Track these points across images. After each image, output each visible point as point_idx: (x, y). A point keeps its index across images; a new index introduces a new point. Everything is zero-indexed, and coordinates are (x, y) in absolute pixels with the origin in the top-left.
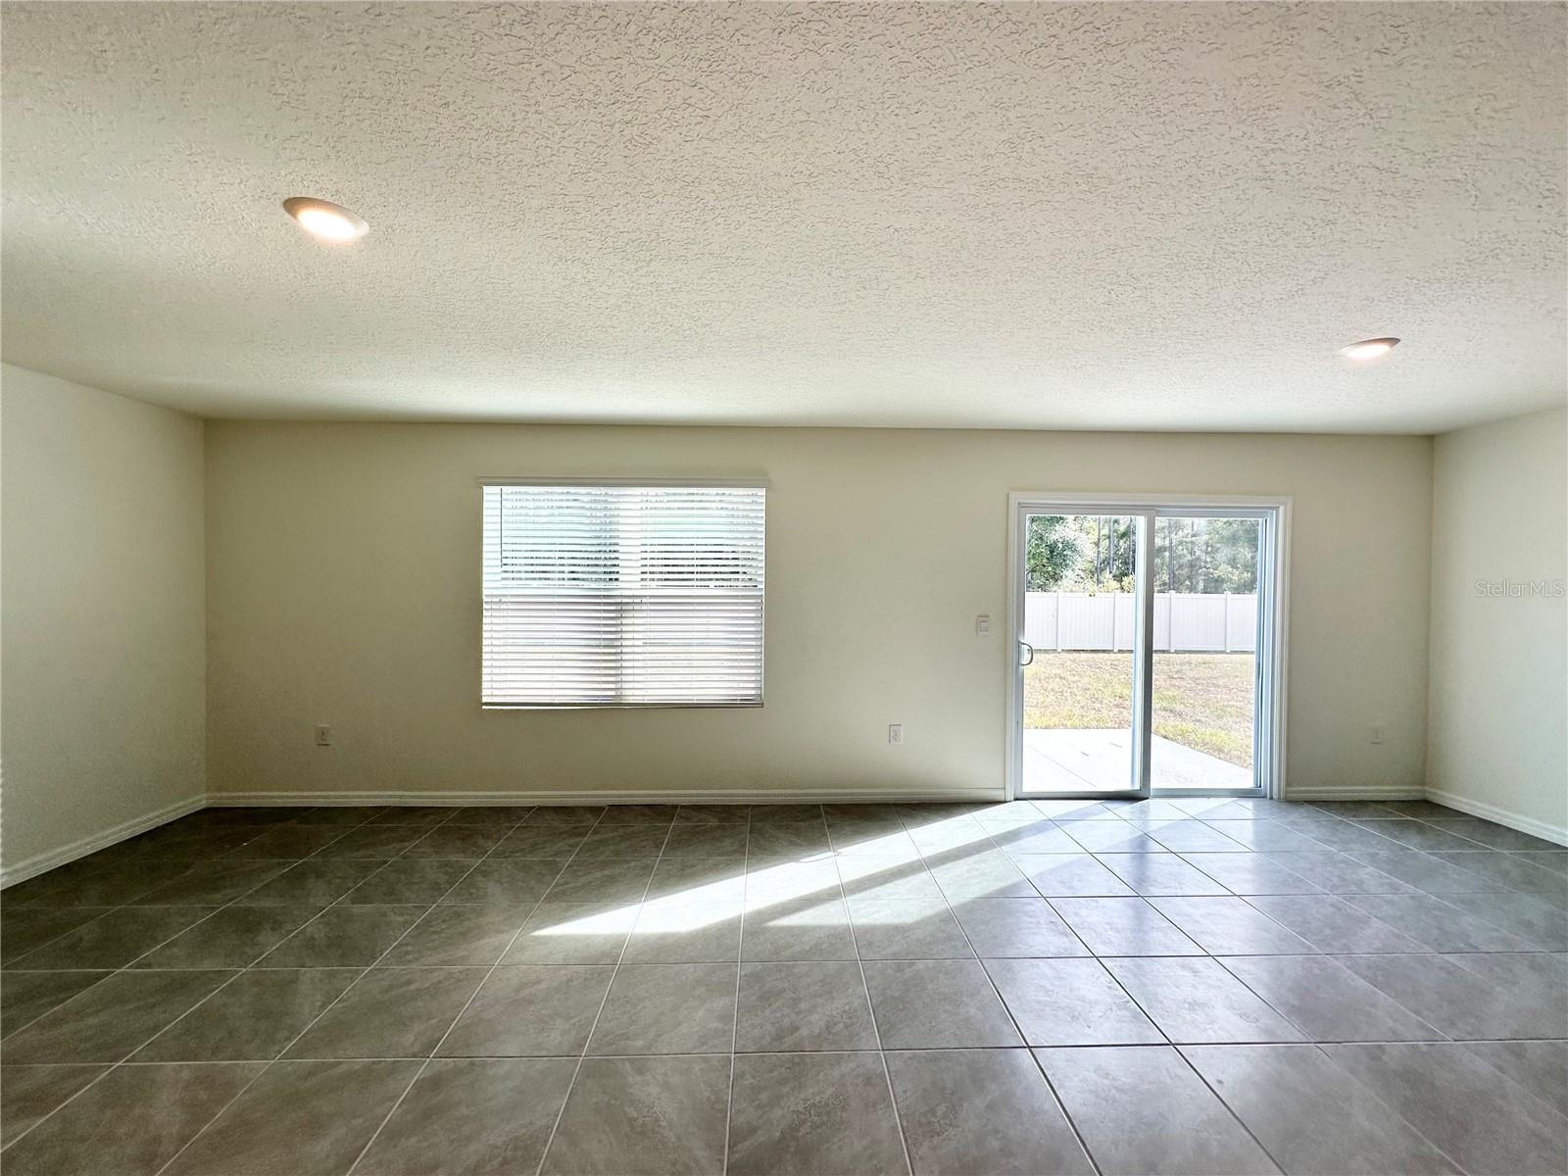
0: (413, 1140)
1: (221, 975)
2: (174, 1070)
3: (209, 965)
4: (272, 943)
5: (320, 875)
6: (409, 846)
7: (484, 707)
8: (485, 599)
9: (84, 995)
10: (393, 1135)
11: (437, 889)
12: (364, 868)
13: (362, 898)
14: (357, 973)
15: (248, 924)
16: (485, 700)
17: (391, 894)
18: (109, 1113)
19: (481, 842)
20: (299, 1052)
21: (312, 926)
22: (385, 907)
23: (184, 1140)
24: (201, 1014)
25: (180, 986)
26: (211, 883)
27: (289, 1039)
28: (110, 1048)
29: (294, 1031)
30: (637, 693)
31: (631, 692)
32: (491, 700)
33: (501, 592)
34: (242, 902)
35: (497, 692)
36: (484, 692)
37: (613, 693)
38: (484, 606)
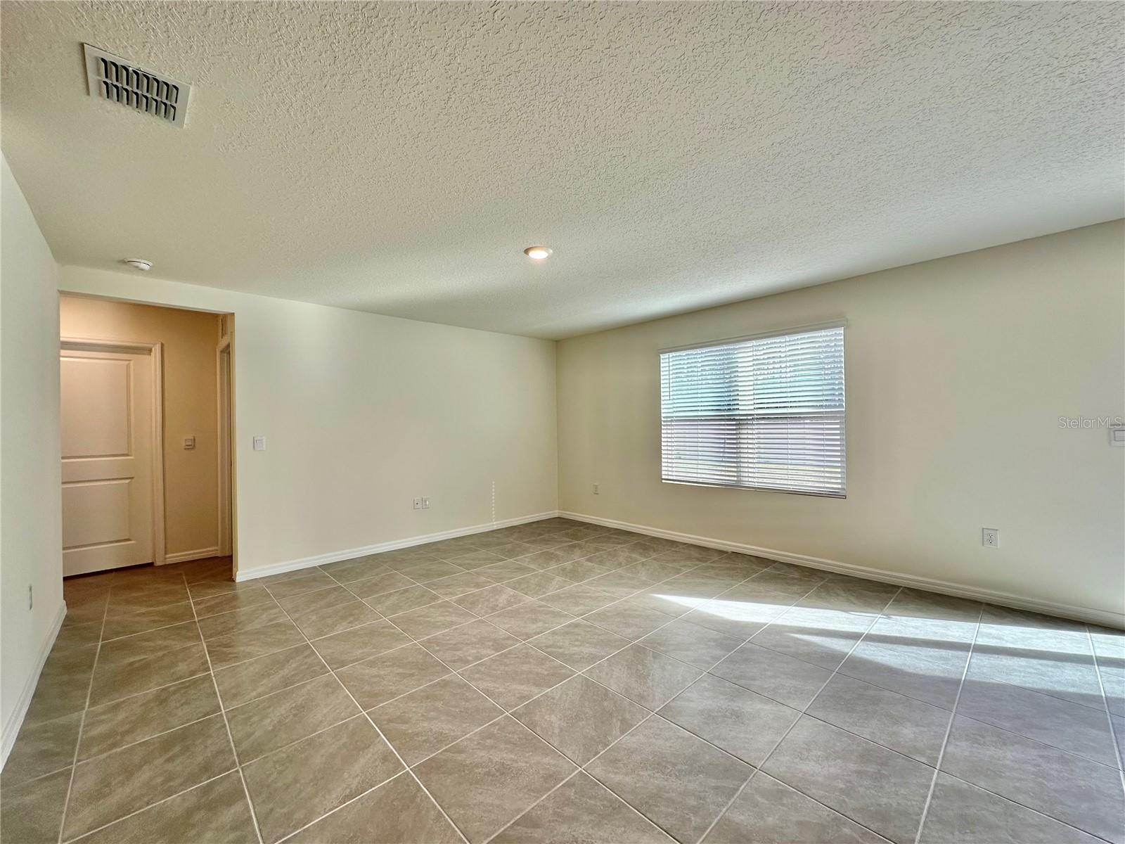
0: (559, 638)
1: (534, 570)
2: (510, 591)
3: (532, 566)
4: (553, 566)
5: (581, 548)
6: (619, 546)
7: (663, 481)
8: (663, 419)
9: (500, 563)
10: (554, 633)
11: (620, 565)
12: (597, 550)
13: (590, 560)
14: (573, 583)
15: (549, 557)
16: (663, 477)
17: (601, 563)
18: (491, 595)
19: (651, 552)
20: (542, 600)
21: (568, 565)
22: (596, 566)
23: (503, 608)
24: (523, 579)
25: (523, 569)
26: (546, 541)
27: (542, 595)
28: (499, 579)
29: (544, 593)
30: (750, 479)
31: (746, 479)
32: (666, 477)
33: (672, 415)
34: (552, 550)
35: (670, 473)
36: (663, 473)
37: (735, 479)
38: (663, 423)
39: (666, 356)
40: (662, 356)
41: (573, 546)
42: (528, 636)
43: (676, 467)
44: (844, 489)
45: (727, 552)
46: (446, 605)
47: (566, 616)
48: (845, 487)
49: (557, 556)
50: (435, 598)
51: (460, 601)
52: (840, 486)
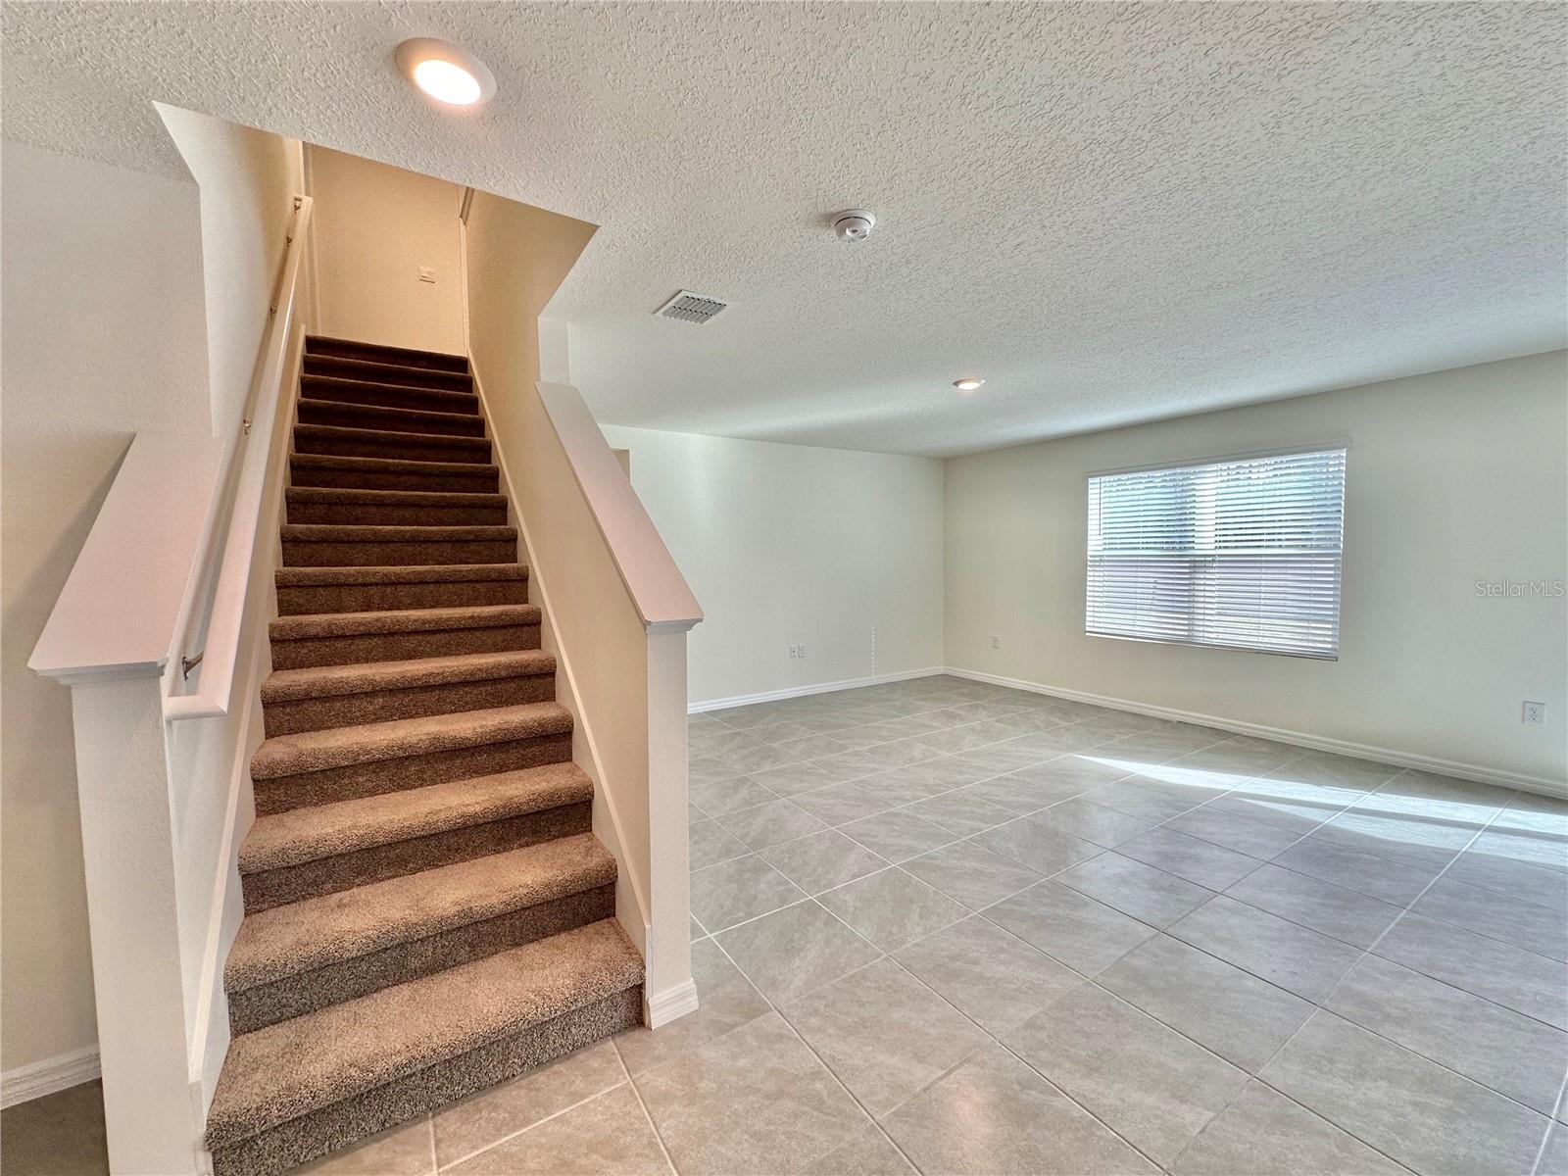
0: (993, 788)
1: (938, 728)
2: (921, 745)
3: (934, 724)
4: (959, 725)
5: (985, 708)
6: (1031, 710)
7: (1087, 634)
8: (1089, 558)
9: (896, 719)
10: (986, 784)
11: (1038, 728)
12: (1005, 712)
13: (1000, 721)
14: (988, 742)
15: (952, 717)
16: (1088, 629)
17: (1014, 724)
18: (902, 748)
19: (1074, 717)
20: (959, 755)
21: (975, 724)
22: (1009, 727)
23: (920, 760)
24: (930, 735)
25: (925, 726)
27: (957, 751)
28: (903, 734)
29: (959, 749)
30: (1206, 635)
31: (1201, 634)
32: (1091, 629)
33: (1101, 553)
34: (951, 709)
35: (1096, 625)
36: (1088, 624)
37: (1186, 633)
38: (1089, 563)
39: (1097, 480)
40: (1090, 480)
41: (977, 707)
42: (958, 785)
43: (1104, 616)
44: (1336, 650)
45: (1171, 722)
46: (856, 754)
47: (991, 771)
48: (1337, 647)
49: (959, 716)
50: (844, 747)
51: (870, 750)
52: (1330, 646)
